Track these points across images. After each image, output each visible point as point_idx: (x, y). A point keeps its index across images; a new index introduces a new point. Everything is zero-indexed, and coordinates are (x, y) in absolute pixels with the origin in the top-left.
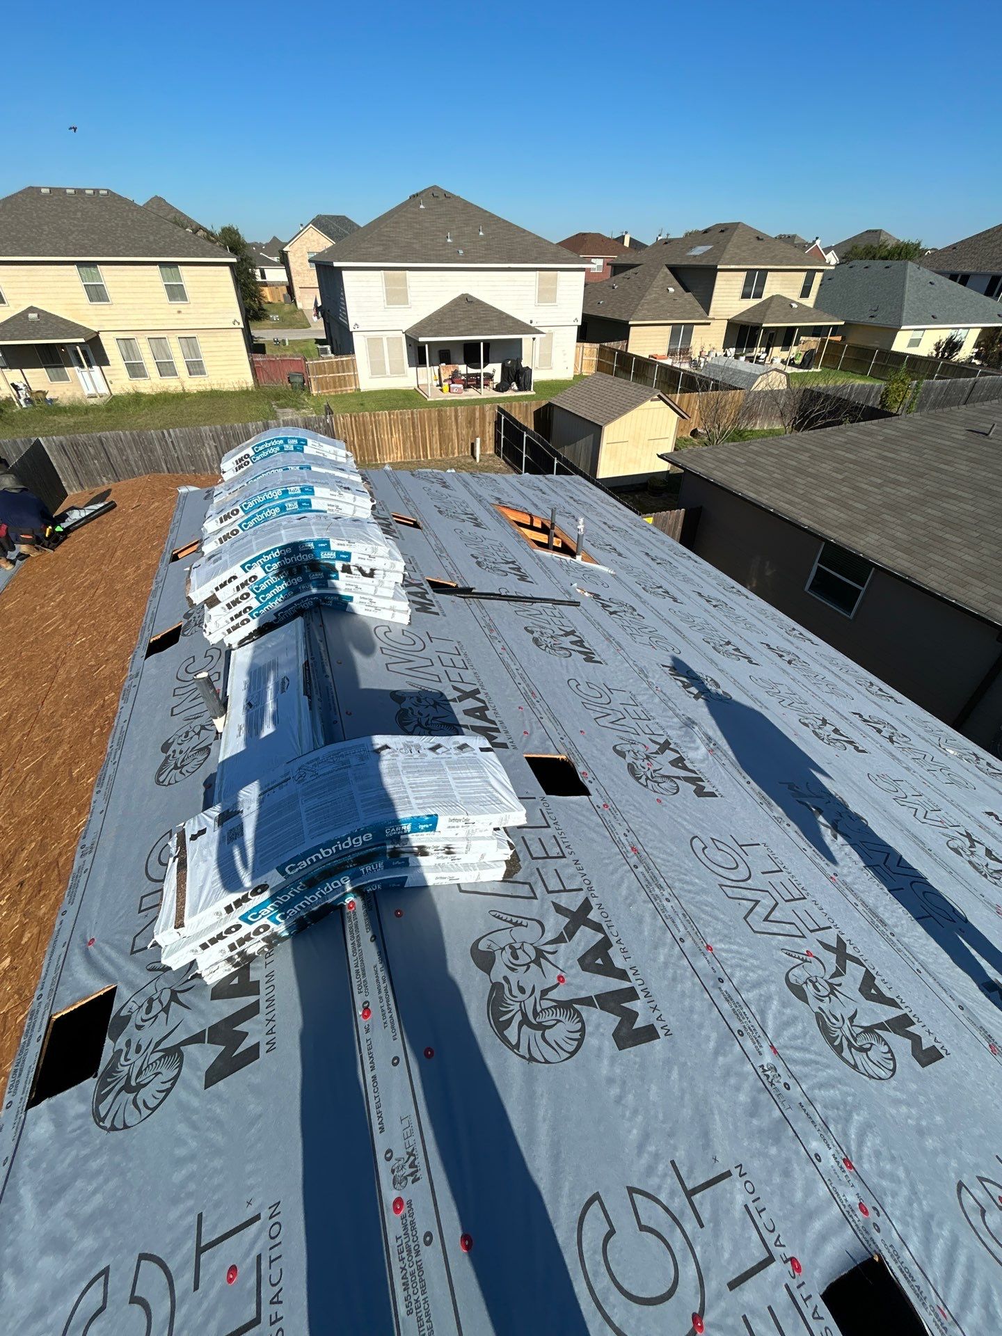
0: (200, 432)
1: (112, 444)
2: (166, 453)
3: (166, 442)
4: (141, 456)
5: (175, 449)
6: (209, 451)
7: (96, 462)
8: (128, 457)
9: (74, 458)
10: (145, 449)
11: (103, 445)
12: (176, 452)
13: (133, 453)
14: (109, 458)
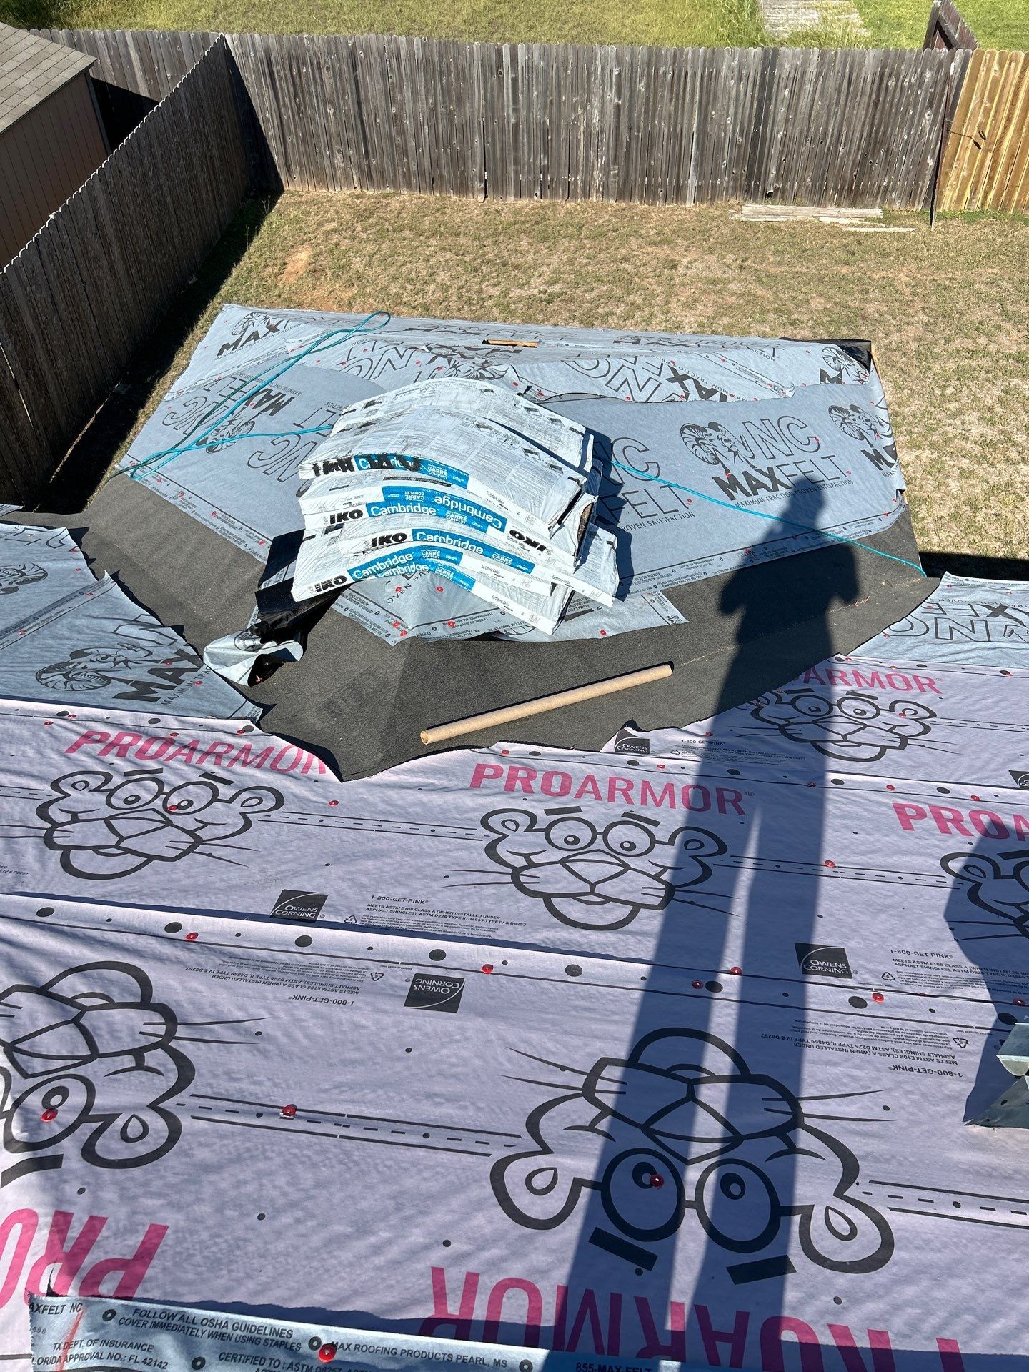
0: (591, 61)
1: (376, 69)
2: (492, 109)
3: (500, 79)
4: (433, 111)
5: (515, 101)
6: (596, 119)
7: (331, 111)
8: (401, 110)
9: (286, 100)
10: (446, 92)
11: (355, 68)
12: (516, 110)
13: (415, 101)
14: (359, 104)
